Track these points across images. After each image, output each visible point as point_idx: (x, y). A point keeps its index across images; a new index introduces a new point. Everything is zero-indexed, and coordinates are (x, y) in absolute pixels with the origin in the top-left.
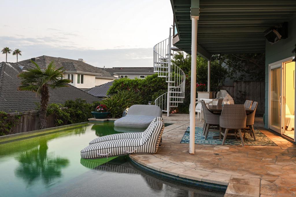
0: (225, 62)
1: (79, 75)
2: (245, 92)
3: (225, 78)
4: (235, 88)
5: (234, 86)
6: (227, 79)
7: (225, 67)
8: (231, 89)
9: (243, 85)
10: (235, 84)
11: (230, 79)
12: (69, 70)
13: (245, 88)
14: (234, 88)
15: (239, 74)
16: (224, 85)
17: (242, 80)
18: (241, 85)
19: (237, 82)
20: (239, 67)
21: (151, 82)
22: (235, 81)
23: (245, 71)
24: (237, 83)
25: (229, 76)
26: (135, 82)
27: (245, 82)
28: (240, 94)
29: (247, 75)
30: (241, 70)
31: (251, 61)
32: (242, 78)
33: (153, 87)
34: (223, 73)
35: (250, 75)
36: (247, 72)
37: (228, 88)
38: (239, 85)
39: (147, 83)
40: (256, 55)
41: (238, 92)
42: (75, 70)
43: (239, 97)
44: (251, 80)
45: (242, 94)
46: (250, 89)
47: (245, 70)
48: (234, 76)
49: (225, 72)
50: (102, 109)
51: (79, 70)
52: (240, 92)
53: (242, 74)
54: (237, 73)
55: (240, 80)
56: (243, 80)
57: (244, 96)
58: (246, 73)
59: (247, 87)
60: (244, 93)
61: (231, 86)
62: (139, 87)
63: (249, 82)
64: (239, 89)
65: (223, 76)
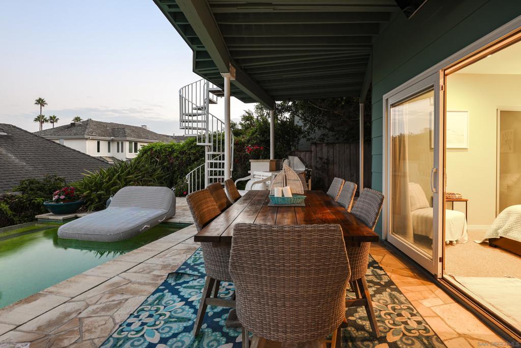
0: (298, 116)
1: (130, 142)
2: (327, 159)
3: (299, 140)
4: (313, 154)
5: (311, 151)
6: (303, 141)
7: (298, 122)
8: (307, 155)
9: (325, 149)
10: (313, 148)
11: (307, 141)
12: (118, 137)
13: (328, 153)
14: (311, 153)
15: (318, 133)
16: (297, 150)
17: (323, 142)
18: (322, 149)
19: (315, 144)
20: (319, 123)
21: (192, 147)
22: (313, 143)
23: (327, 129)
24: (316, 147)
25: (305, 137)
26: (169, 148)
27: (328, 144)
28: (320, 162)
29: (331, 133)
30: (321, 127)
31: (335, 112)
32: (323, 139)
33: (194, 154)
34: (297, 133)
35: (334, 133)
36: (331, 129)
37: (302, 155)
38: (319, 148)
39: (185, 148)
40: (343, 103)
41: (318, 159)
42: (126, 136)
43: (319, 166)
44: (336, 141)
45: (324, 163)
46: (335, 154)
47: (328, 127)
48: (312, 136)
49: (299, 131)
50: (62, 197)
51: (131, 136)
52: (321, 159)
53: (324, 133)
54: (316, 131)
55: (321, 141)
56: (325, 141)
57: (326, 166)
58: (329, 131)
59: (331, 153)
60: (326, 161)
61: (308, 151)
62: (175, 154)
63: (333, 144)
64: (319, 155)
65: (296, 137)
